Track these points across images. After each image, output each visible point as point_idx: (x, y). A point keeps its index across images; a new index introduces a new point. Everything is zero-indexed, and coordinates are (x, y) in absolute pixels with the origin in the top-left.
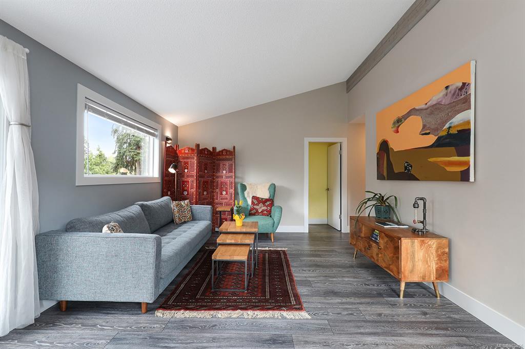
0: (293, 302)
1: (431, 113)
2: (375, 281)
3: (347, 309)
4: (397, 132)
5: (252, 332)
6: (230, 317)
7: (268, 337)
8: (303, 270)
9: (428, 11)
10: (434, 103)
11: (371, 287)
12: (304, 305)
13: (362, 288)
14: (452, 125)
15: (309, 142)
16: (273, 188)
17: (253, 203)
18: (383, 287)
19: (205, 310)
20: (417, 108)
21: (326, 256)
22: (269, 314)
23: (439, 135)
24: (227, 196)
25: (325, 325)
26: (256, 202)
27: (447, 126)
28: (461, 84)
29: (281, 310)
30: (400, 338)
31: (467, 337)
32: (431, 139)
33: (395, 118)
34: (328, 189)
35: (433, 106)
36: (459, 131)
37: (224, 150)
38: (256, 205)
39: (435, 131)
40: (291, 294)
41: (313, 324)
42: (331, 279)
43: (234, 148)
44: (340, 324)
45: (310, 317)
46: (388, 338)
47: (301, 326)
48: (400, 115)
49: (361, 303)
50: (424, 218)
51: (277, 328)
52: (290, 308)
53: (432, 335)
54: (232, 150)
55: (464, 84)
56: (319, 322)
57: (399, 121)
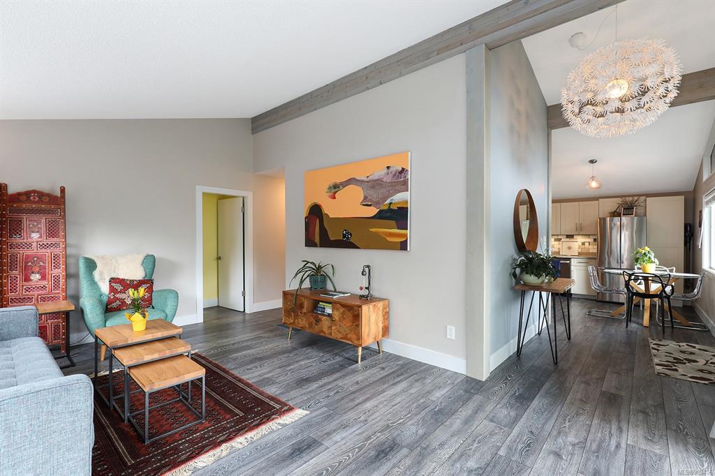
0: (277, 406)
1: (373, 187)
2: (327, 356)
3: (330, 389)
4: (334, 198)
5: (267, 457)
6: (220, 459)
7: (288, 451)
8: (248, 369)
9: (368, 89)
10: (377, 178)
11: (329, 362)
12: (291, 403)
13: (324, 366)
14: (393, 202)
15: (203, 193)
16: (151, 262)
17: (112, 289)
18: (338, 359)
19: (170, 470)
20: (357, 178)
21: (256, 346)
22: (264, 429)
23: (381, 208)
24: (44, 283)
25: (326, 412)
26: (119, 287)
27: (388, 202)
28: (401, 169)
29: (273, 419)
30: (385, 394)
31: (416, 374)
32: (373, 211)
33: (331, 183)
34: (219, 258)
35: (375, 181)
36: (399, 208)
37: (34, 191)
38: (121, 292)
39: (376, 204)
40: (267, 400)
41: (317, 416)
42: (289, 369)
43: (63, 190)
44: (339, 404)
45: (308, 412)
46: (378, 398)
47: (307, 424)
48: (338, 181)
49: (336, 380)
50: (369, 284)
51: (288, 438)
52: (281, 413)
53: (398, 382)
54: (58, 194)
55: (403, 169)
56: (320, 411)
57: (336, 187)
